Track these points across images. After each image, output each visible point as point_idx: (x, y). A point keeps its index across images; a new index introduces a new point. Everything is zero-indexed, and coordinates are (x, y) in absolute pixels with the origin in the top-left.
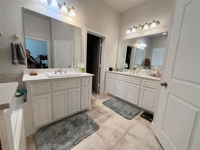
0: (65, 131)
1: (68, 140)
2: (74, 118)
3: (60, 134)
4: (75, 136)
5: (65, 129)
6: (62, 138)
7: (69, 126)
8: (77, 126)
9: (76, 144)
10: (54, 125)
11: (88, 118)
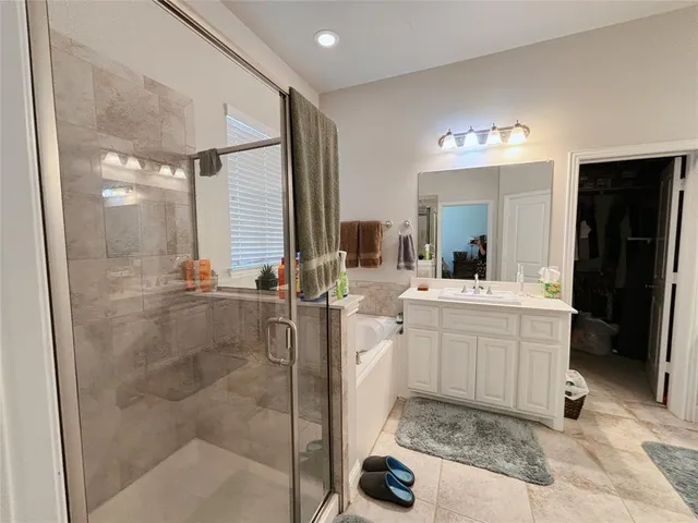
0: (454, 427)
1: (448, 443)
2: (489, 419)
3: (441, 425)
4: (466, 448)
5: (456, 424)
6: (442, 433)
7: (468, 424)
8: (485, 435)
9: (458, 461)
10: (442, 406)
11: (532, 442)
